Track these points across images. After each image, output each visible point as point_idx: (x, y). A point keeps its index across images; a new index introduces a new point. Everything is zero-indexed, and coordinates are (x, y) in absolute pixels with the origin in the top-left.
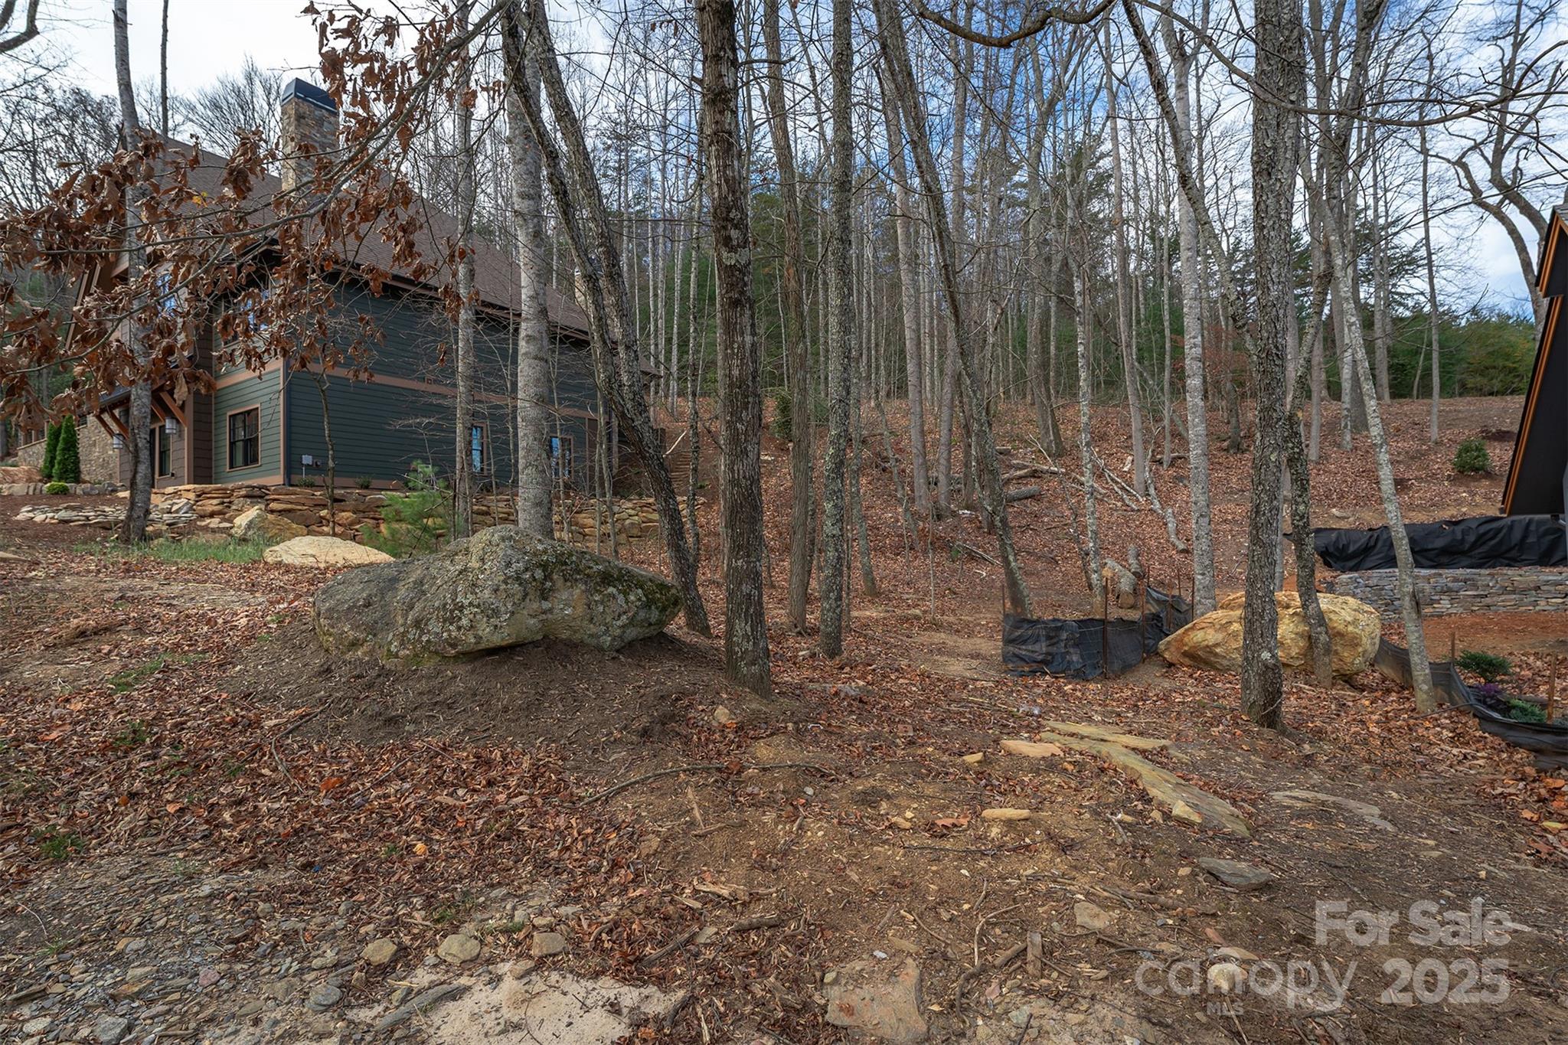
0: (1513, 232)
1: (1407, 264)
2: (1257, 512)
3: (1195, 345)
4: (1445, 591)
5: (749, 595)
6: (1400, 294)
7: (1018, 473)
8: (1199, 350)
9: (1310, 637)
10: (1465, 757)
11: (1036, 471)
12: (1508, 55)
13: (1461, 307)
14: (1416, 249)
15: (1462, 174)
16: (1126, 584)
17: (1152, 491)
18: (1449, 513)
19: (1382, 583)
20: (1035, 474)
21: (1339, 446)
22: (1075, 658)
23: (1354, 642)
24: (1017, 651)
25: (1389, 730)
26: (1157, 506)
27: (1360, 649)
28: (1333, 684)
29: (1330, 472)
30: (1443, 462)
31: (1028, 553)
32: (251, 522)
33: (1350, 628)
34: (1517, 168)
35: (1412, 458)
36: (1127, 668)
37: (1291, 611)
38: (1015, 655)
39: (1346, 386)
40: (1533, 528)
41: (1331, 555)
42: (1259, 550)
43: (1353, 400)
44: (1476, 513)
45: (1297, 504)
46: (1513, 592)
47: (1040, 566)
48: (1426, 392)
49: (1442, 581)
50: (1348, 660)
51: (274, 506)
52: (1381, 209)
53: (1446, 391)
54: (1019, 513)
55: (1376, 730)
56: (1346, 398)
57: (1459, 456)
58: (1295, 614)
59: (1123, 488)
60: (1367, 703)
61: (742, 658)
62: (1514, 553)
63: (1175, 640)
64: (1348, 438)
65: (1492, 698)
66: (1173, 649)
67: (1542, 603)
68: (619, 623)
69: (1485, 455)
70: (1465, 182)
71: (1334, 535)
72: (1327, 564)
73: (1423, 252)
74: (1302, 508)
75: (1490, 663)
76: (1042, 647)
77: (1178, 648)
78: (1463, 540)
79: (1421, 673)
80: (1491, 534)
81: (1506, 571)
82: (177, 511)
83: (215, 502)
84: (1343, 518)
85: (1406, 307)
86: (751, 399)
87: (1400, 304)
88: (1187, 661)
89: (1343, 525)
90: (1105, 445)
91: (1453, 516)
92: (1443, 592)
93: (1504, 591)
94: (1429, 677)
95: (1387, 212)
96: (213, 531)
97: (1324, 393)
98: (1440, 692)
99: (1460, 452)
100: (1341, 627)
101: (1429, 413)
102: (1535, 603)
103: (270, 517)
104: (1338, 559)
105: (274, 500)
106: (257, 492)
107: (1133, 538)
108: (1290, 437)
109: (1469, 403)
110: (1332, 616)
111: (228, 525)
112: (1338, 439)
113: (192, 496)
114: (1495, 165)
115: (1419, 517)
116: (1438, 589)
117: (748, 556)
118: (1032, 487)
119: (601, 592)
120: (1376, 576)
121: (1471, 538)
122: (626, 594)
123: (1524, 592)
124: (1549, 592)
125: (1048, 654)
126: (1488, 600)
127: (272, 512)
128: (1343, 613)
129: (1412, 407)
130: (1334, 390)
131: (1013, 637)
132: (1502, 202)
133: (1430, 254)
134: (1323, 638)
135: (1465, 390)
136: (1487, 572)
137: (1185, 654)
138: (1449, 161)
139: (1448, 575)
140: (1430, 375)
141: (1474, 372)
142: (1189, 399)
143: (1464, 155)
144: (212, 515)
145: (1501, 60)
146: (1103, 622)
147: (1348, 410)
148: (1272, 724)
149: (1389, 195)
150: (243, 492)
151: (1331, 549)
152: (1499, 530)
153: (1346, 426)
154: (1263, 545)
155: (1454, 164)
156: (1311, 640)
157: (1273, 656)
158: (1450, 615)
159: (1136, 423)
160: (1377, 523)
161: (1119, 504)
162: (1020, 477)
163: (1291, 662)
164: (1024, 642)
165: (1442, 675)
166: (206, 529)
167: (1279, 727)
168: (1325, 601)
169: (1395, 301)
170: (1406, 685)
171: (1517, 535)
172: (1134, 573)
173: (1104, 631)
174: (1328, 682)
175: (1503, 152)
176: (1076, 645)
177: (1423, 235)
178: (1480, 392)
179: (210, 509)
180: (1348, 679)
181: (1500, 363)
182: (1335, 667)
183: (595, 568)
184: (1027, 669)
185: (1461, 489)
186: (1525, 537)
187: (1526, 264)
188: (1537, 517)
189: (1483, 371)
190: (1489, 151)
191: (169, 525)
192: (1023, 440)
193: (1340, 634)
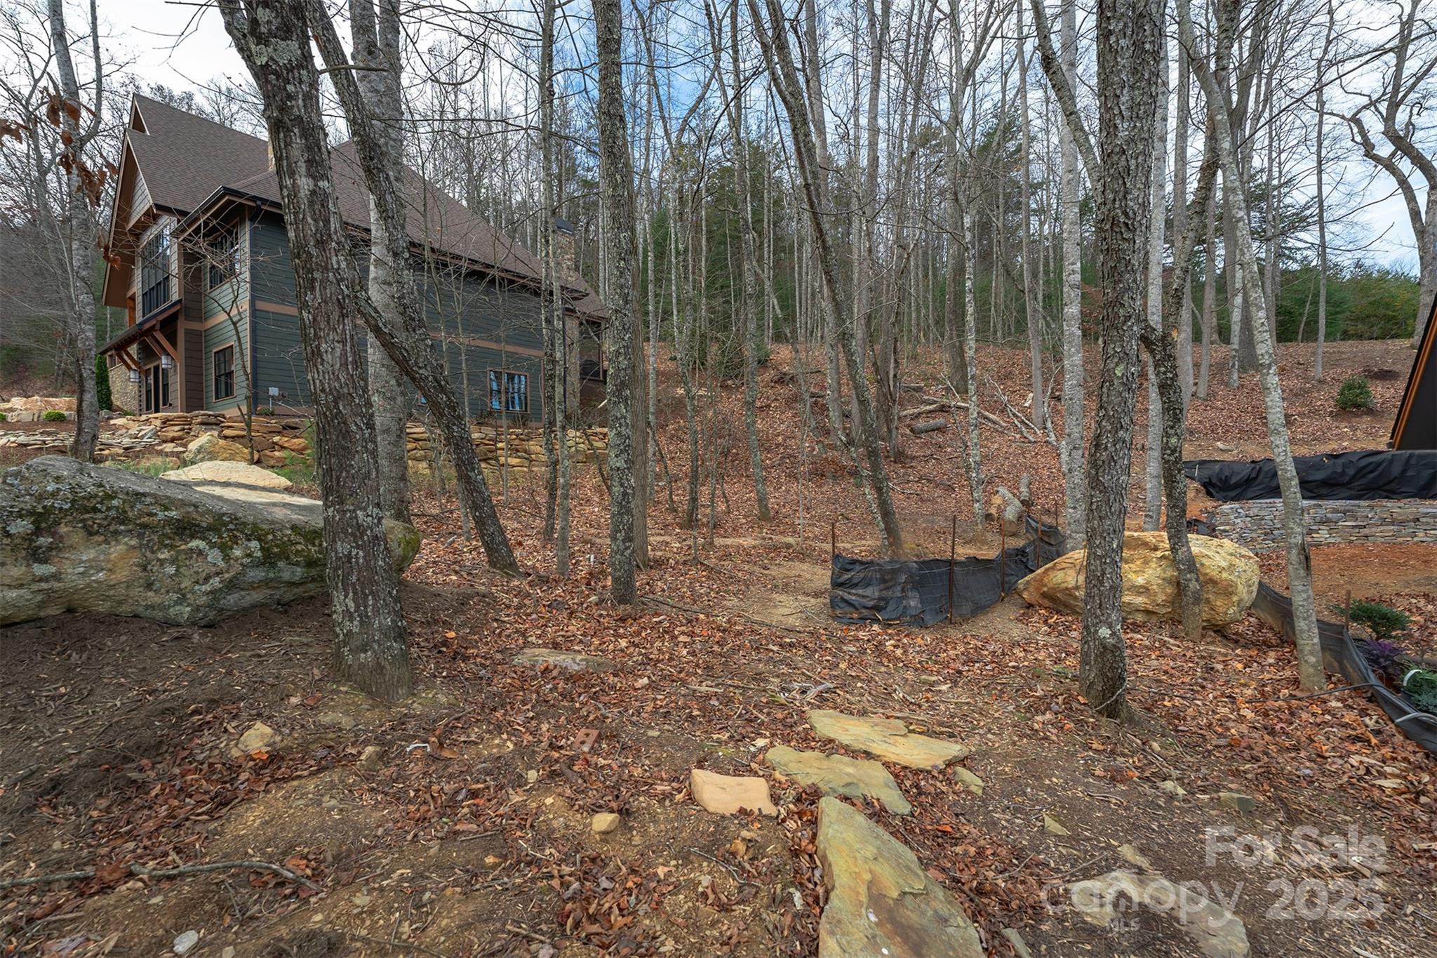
0: (1404, 183)
1: (1299, 221)
2: (1097, 446)
3: (1074, 272)
4: (1325, 521)
5: (349, 557)
6: (1290, 249)
7: (928, 408)
8: (1078, 277)
9: (1178, 583)
10: (1368, 772)
11: (943, 406)
12: (1408, 10)
13: (1346, 260)
14: (1306, 207)
15: (1355, 130)
16: (1010, 513)
17: (1049, 424)
18: (1330, 447)
19: (1262, 513)
20: (943, 409)
21: (1227, 385)
22: (912, 603)
23: (1227, 591)
24: (847, 596)
25: (1266, 715)
26: (1053, 438)
27: (1235, 598)
28: (1203, 636)
29: (1217, 408)
30: (1326, 398)
31: (929, 481)
32: (201, 447)
33: (1225, 575)
34: (1410, 123)
35: (1296, 395)
36: (980, 609)
37: (1159, 554)
38: (843, 600)
39: (1236, 328)
40: (1413, 462)
41: (1213, 485)
42: (1098, 496)
43: (1241, 342)
44: (1358, 447)
45: (1168, 436)
46: (1392, 523)
47: (938, 492)
48: (1311, 335)
49: (1322, 512)
50: (1221, 610)
51: (227, 432)
52: (1275, 170)
53: (1328, 336)
54: (925, 444)
55: (1249, 714)
56: (1235, 340)
57: (1341, 394)
58: (1163, 557)
59: (1022, 422)
60: (1240, 666)
61: (346, 644)
62: (1393, 486)
63: (1034, 579)
64: (1235, 376)
65: (1387, 658)
66: (1032, 589)
67: (1421, 534)
68: (207, 588)
69: (1367, 392)
70: (1358, 139)
71: (1217, 467)
72: (1209, 494)
73: (1314, 210)
74: (1174, 440)
75: (1384, 617)
76: (873, 592)
77: (1037, 589)
78: (1343, 473)
79: (1309, 638)
80: (1371, 467)
81: (1384, 502)
82: (143, 437)
83: (177, 428)
84: (1227, 451)
85: (1295, 260)
86: (317, 275)
87: (1289, 258)
88: (1046, 603)
89: (1227, 457)
90: (1010, 383)
91: (1334, 450)
92: (1322, 523)
93: (1383, 522)
94: (1318, 648)
95: (1280, 172)
96: (167, 455)
97: (1215, 337)
98: (1329, 657)
99: (1343, 389)
100: (1214, 574)
101: (1314, 354)
102: (1414, 535)
103: (222, 442)
104: (1221, 489)
105: (229, 427)
106: (213, 420)
107: (1027, 468)
108: (1163, 360)
109: (1351, 346)
110: (1204, 561)
111: (181, 449)
112: (1226, 378)
113: (158, 423)
114: (1389, 119)
115: (1304, 451)
116: (1318, 519)
117: (342, 503)
118: (940, 421)
119: (172, 547)
120: (1257, 507)
121: (1351, 472)
122: (224, 548)
123: (1402, 523)
124: (1428, 523)
125: (881, 599)
126: (1366, 531)
127: (226, 437)
128: (1217, 557)
129: (1299, 349)
130: (1224, 333)
131: (841, 580)
132: (1393, 155)
133: (1321, 211)
134: (1194, 585)
135: (1346, 336)
136: (1366, 503)
137: (1044, 595)
138: (1343, 117)
139: (1329, 506)
140: (1317, 322)
141: (1357, 320)
142: (1065, 328)
143: (1359, 111)
144: (172, 440)
145: (1400, 17)
146: (951, 563)
147: (1236, 351)
148: (1112, 712)
149: (1283, 156)
150: (199, 420)
151: (1214, 481)
152: (1380, 464)
153: (1234, 365)
154: (1104, 490)
155: (1349, 120)
156: (1179, 587)
157: (1113, 634)
158: (1328, 545)
159: (1036, 363)
160: (1259, 455)
161: (1018, 436)
162: (930, 412)
163: (1156, 609)
164: (855, 585)
165: (1333, 639)
166: (160, 453)
167: (1124, 714)
168: (1197, 544)
169: (1285, 255)
170: (1287, 639)
171: (1396, 470)
172: (1023, 502)
173: (951, 573)
174: (1196, 634)
175: (1398, 105)
176: (915, 588)
177: (1315, 193)
178: (1360, 337)
179: (171, 435)
180: (1220, 630)
181: (1382, 312)
182: (1205, 616)
183: (161, 515)
184: (856, 616)
185: (1343, 425)
186: (1404, 471)
187: (1415, 214)
188: (1417, 452)
189: (1365, 318)
190: (1383, 107)
191: (126, 449)
192: (935, 379)
193: (1213, 582)
